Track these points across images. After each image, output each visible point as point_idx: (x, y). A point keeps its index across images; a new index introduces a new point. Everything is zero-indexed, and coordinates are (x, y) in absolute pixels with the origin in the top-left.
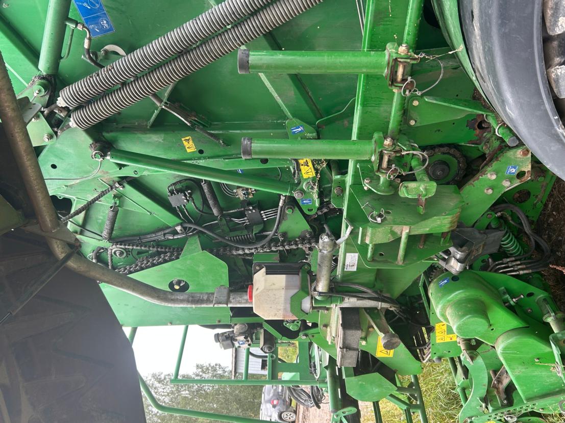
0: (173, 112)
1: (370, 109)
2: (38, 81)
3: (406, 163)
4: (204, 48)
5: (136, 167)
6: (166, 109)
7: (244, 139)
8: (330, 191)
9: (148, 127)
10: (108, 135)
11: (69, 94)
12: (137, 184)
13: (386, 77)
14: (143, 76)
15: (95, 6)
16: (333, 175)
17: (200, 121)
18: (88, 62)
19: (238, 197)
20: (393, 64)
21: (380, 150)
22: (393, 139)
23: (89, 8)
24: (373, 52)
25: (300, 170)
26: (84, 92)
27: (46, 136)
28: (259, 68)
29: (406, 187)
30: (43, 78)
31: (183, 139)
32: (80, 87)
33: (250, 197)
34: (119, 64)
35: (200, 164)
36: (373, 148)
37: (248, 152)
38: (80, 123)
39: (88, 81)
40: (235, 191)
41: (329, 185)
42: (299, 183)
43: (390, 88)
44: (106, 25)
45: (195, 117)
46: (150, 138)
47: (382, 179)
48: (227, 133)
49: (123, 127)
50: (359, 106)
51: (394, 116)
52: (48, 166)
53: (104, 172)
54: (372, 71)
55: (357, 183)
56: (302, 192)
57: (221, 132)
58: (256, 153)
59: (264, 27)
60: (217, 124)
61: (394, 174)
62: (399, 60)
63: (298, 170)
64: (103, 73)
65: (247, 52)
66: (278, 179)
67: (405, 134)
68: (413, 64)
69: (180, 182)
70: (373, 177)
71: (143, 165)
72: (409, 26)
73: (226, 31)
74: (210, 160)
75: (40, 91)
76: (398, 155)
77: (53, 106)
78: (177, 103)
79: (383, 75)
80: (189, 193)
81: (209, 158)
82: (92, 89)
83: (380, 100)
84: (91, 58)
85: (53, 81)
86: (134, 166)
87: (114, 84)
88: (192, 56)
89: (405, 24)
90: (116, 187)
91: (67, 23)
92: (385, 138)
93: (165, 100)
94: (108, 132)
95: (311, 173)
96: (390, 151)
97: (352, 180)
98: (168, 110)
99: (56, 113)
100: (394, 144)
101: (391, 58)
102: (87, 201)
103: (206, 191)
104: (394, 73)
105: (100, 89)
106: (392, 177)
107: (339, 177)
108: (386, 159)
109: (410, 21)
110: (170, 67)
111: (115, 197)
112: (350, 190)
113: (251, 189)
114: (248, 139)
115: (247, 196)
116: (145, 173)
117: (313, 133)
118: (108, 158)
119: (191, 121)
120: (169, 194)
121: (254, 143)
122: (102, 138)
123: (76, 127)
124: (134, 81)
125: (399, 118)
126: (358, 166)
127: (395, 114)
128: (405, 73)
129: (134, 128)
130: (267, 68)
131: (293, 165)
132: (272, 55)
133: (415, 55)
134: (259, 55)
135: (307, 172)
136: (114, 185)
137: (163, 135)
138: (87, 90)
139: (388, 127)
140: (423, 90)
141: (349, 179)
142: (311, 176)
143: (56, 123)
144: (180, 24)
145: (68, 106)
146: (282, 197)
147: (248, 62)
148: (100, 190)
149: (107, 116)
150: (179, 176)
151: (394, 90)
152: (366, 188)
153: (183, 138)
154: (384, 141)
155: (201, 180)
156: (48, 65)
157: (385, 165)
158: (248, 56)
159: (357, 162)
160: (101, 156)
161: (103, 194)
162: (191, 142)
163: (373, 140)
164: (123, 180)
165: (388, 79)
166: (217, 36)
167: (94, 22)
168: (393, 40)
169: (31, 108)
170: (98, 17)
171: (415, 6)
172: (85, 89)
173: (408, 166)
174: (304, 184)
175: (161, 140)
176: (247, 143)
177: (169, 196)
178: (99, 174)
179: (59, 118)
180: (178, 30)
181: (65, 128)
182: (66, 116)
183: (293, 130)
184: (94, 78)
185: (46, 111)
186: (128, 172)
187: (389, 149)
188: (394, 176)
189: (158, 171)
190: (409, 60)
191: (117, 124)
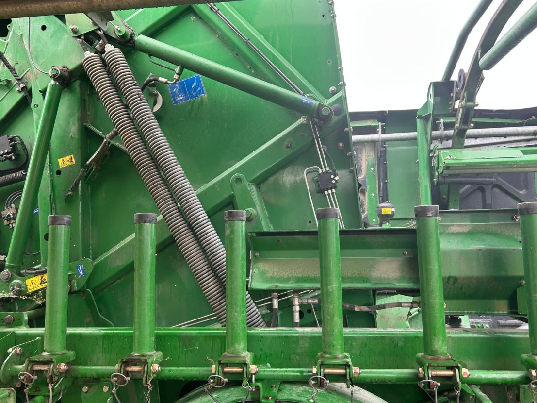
0: (100, 149)
1: (100, 343)
2: (129, 31)
3: (39, 391)
4: (160, 182)
5: (42, 107)
6: (103, 143)
7: (69, 218)
8: (10, 310)
9: (85, 124)
10: (77, 84)
11: (117, 56)
12: (23, 106)
13: (131, 355)
14: (134, 125)
15: (194, 91)
16: (29, 312)
17: (91, 174)
18: (146, 78)
19: (6, 208)
20: (142, 360)
21: (54, 360)
22: (67, 372)
23: (193, 87)
24: (154, 340)
25: (36, 275)
26: (119, 71)
27: (75, 27)
28: (140, 233)
29: (9, 396)
30: (132, 37)
31: (72, 156)
32: (123, 67)
33: (5, 222)
34: (145, 105)
35: (44, 171)
36: (57, 352)
37: (55, 221)
38: (88, 61)
39: (129, 76)
40: (13, 205)
41: (17, 309)
42: (21, 275)
43: (120, 361)
44: (179, 99)
45: (95, 169)
46: (74, 124)
47: (20, 367)
48: (79, 199)
49: (85, 100)
50: (104, 332)
51: (91, 369)
52: (44, 22)
53: (37, 75)
54: (136, 340)
55: (16, 339)
56: (9, 279)
57: (80, 193)
58: (54, 230)
59: (179, 235)
60: (88, 189)
61: (25, 380)
62: (146, 366)
63: (36, 273)
64: (137, 90)
65: (154, 221)
66: (26, 251)
67: (73, 383)
68: (142, 379)
69: (25, 149)
70: (23, 356)
71: (44, 115)
72: (177, 370)
73: (175, 202)
74: (49, 181)
75: (120, 31)
76: (48, 380)
77: (106, 40)
78: (109, 153)
79: (132, 351)
80: (11, 157)
81: (52, 180)
82: (122, 78)
83: (110, 352)
84: (150, 81)
85: (129, 45)
86: (43, 105)
87: (126, 98)
88: (153, 171)
89: (178, 366)
90: (19, 84)
91: (179, 67)
92: (68, 364)
93: (112, 142)
94: (80, 85)
95: (32, 287)
96: (53, 371)
97: (22, 333)
98: (102, 145)
99: (99, 41)
100: (61, 373)
101: (149, 357)
102: (3, 52)
103: (14, 175)
104: (134, 362)
105: (121, 84)
106: (22, 377)
107: (26, 318)
108: (44, 368)
109: (181, 370)
110: (142, 150)
111: (9, 82)
112: (9, 332)
113: (15, 223)
114: (69, 221)
115: (6, 218)
116: (35, 115)
117: (77, 286)
118: (52, 82)
119: (91, 165)
120: (11, 136)
121: (65, 227)
122: (74, 79)
123: (84, 57)
124: (130, 117)
125: (89, 374)
126: (37, 338)
127: (94, 369)
128: (134, 374)
129: (84, 109)
130: (140, 240)
131: (43, 268)
132: (151, 245)
133: (150, 381)
134: (152, 232)
135: (33, 284)
136: (22, 83)
137: (76, 137)
138: (121, 73)
139: (79, 365)
140: (117, 395)
141: (23, 330)
142: (28, 287)
143: (89, 39)
144: (180, 161)
145: (106, 53)
146: (4, 257)
147: (145, 222)
148: (17, 68)
149: (96, 87)
150: (32, 148)
151: (117, 365)
152: (10, 350)
153: (74, 156)
154: (64, 363)
155: (26, 171)
156: (143, 43)
157: (37, 368)
158: (151, 222)
159: (42, 336)
160: (54, 76)
161: (12, 70)
162: (70, 163)
163: (66, 351)
164: (28, 92)
165: (128, 358)
166: (171, 194)
167: (181, 88)
168: (165, 356)
169: (102, 21)
170: (185, 93)
171: (194, 373)
172: (121, 71)
173: (36, 393)
174: (18, 281)
175: (71, 134)
176: (65, 220)
177: (8, 136)
178: (35, 70)
179: (94, 42)
180: (175, 160)
181: (83, 46)
182: (96, 49)
183: (81, 266)
184: (132, 81)
185: (101, 33)
186: (36, 98)
187: (55, 370)
188: (23, 380)
189: (37, 128)
190: (145, 375)
191: (88, 95)
